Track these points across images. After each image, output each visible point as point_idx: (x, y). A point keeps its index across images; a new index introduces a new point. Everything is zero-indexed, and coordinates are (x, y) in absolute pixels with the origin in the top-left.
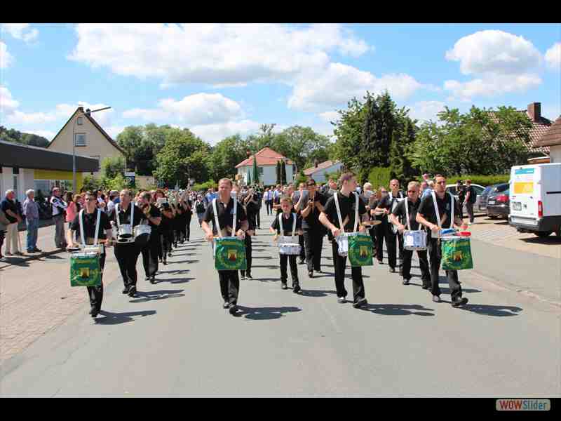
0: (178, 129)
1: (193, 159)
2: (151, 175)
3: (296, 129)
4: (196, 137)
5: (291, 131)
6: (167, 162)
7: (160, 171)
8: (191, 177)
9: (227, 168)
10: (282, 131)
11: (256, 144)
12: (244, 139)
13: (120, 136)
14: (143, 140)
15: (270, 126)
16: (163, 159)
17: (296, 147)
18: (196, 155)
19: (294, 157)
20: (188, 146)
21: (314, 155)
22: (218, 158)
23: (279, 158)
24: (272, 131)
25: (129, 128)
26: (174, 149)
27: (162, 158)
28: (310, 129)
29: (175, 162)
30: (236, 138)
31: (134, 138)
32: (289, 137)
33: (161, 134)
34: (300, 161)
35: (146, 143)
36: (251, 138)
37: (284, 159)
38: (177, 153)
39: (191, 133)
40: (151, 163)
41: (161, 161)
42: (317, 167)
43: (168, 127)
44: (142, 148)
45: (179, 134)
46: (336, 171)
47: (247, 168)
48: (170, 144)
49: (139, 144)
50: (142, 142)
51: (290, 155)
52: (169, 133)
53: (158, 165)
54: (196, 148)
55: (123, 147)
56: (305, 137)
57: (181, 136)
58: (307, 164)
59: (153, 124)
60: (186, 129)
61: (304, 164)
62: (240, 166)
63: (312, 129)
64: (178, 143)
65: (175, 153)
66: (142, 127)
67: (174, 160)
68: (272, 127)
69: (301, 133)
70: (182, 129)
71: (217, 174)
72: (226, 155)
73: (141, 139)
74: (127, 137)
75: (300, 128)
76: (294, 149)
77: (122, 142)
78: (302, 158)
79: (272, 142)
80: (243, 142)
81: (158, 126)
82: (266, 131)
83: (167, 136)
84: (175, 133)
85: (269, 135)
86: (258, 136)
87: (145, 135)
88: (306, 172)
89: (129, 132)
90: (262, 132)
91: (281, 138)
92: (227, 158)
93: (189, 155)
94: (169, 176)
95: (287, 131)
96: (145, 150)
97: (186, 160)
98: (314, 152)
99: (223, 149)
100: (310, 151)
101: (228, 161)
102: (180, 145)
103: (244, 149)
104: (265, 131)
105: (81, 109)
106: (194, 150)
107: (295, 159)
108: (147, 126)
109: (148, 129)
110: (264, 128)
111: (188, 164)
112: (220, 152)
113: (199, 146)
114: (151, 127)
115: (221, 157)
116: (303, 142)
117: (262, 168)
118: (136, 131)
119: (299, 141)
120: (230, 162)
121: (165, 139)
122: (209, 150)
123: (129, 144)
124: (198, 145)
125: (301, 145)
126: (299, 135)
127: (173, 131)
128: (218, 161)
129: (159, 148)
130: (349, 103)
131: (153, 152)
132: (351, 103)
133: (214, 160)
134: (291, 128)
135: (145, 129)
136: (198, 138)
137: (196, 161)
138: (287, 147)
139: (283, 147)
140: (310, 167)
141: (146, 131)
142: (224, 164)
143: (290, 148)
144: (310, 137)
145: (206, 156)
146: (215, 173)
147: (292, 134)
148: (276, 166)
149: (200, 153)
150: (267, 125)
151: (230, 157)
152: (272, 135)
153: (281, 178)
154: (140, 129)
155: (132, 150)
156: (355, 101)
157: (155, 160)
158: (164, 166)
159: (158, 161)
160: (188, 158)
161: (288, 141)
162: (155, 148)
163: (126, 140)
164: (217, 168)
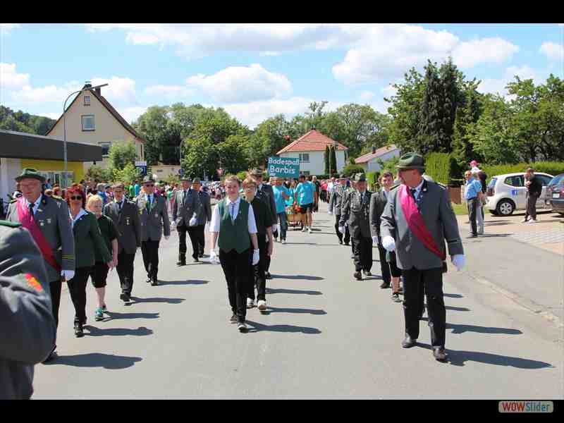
0: (211, 109)
1: (227, 145)
2: (179, 164)
3: (351, 108)
4: (232, 118)
5: (346, 109)
6: (197, 148)
7: (190, 159)
8: (225, 165)
10: (334, 110)
11: (303, 125)
12: (289, 120)
13: (142, 118)
14: (168, 123)
15: (321, 104)
16: (193, 145)
17: (351, 129)
18: (230, 140)
19: (349, 141)
20: (222, 129)
21: (374, 138)
22: (258, 142)
23: (329, 142)
24: (322, 110)
25: (153, 108)
26: (205, 132)
27: (192, 143)
28: (369, 107)
29: (206, 148)
30: (280, 119)
31: (158, 120)
32: (343, 118)
33: (189, 115)
34: (357, 146)
35: (172, 126)
36: (298, 119)
37: (334, 143)
38: (209, 137)
39: (226, 115)
40: (178, 150)
41: (189, 147)
42: (374, 153)
43: (199, 107)
44: (168, 132)
45: (210, 114)
46: (392, 157)
48: (200, 127)
49: (165, 128)
50: (167, 125)
51: (344, 139)
52: (200, 114)
53: (187, 152)
54: (232, 132)
55: (145, 130)
56: (362, 116)
57: (213, 117)
58: (365, 149)
59: (182, 103)
60: (220, 110)
61: (361, 149)
62: (282, 153)
63: (371, 107)
64: (210, 125)
65: (207, 138)
66: (167, 107)
67: (205, 146)
68: (323, 105)
69: (358, 112)
70: (215, 109)
72: (268, 139)
73: (165, 122)
74: (150, 118)
75: (356, 106)
76: (349, 130)
77: (144, 125)
78: (359, 142)
79: (323, 122)
80: (288, 124)
81: (187, 106)
82: (316, 111)
83: (196, 117)
84: (206, 114)
85: (320, 115)
86: (306, 116)
87: (170, 115)
88: (357, 161)
89: (152, 113)
90: (311, 112)
91: (334, 118)
92: (268, 143)
93: (223, 140)
94: (200, 165)
95: (341, 109)
96: (171, 134)
97: (220, 146)
98: (372, 137)
99: (265, 132)
100: (370, 134)
101: (270, 146)
102: (212, 128)
103: (289, 132)
104: (314, 111)
105: (88, 86)
106: (231, 134)
108: (174, 106)
109: (175, 110)
110: (313, 107)
111: (221, 152)
112: (261, 136)
113: (235, 130)
114: (178, 108)
115: (263, 141)
116: (360, 123)
117: (308, 155)
118: (161, 112)
119: (356, 121)
120: (273, 148)
121: (196, 121)
122: (247, 132)
123: (153, 128)
124: (233, 127)
125: (358, 126)
126: (356, 114)
127: (206, 111)
128: (258, 146)
129: (187, 132)
130: (406, 75)
131: (181, 137)
132: (409, 74)
133: (254, 145)
134: (347, 106)
135: (171, 110)
136: (234, 121)
137: (232, 147)
138: (342, 130)
139: (336, 130)
140: (366, 153)
141: (173, 112)
142: (264, 150)
143: (344, 130)
144: (368, 117)
145: (243, 142)
146: (254, 161)
147: (347, 113)
148: (324, 152)
149: (235, 138)
150: (317, 103)
151: (272, 142)
152: (323, 115)
153: (330, 167)
154: (165, 109)
155: (156, 134)
156: (413, 72)
157: (183, 146)
158: (194, 153)
159: (186, 148)
160: (221, 143)
161: (343, 121)
162: (183, 131)
163: (149, 122)
164: (257, 154)
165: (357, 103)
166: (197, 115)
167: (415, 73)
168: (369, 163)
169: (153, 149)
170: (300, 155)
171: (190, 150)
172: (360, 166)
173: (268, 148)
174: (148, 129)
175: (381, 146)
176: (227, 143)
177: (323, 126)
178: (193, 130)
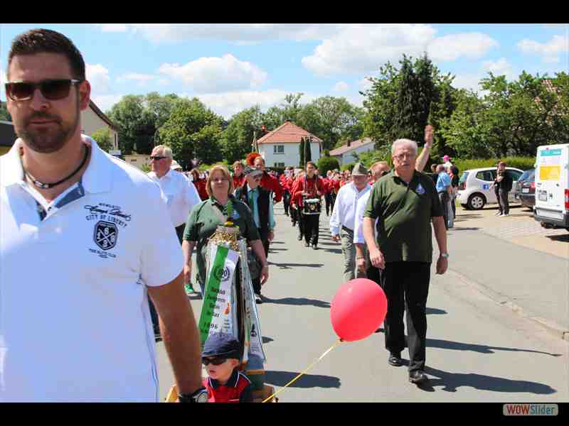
0: (186, 100)
1: (202, 135)
3: (327, 100)
4: (207, 109)
5: (322, 102)
6: (172, 138)
8: (199, 155)
9: (243, 146)
10: (310, 103)
11: (279, 117)
12: (265, 111)
13: (116, 107)
14: (143, 111)
15: (296, 96)
16: (167, 135)
17: (327, 121)
18: (205, 130)
19: (324, 134)
20: (196, 120)
21: (349, 131)
22: (232, 134)
23: (304, 134)
24: (299, 102)
25: (128, 97)
26: (179, 122)
27: (167, 133)
28: (344, 100)
29: (181, 138)
30: (255, 110)
31: (133, 110)
32: (319, 110)
33: (165, 105)
34: (333, 139)
35: (147, 115)
36: (274, 110)
37: (309, 135)
38: (184, 127)
39: (201, 105)
40: (153, 139)
41: (164, 136)
42: (349, 145)
43: (174, 97)
44: (142, 122)
45: (187, 105)
46: (367, 150)
47: (265, 146)
48: (175, 117)
49: (140, 117)
50: (142, 115)
51: (319, 131)
52: (175, 104)
54: (206, 122)
55: (119, 119)
56: (338, 109)
57: (189, 107)
58: (340, 142)
59: (157, 93)
60: (196, 100)
61: (336, 142)
63: (347, 100)
64: (185, 115)
65: (181, 128)
66: (142, 96)
67: (180, 136)
68: (299, 97)
69: (334, 105)
70: (190, 99)
71: (232, 153)
72: (243, 130)
73: (140, 111)
74: (124, 107)
75: (332, 98)
76: (324, 122)
77: (118, 114)
78: (334, 134)
79: (298, 115)
80: (264, 115)
82: (292, 102)
83: (172, 107)
84: (182, 103)
85: (295, 107)
86: (282, 108)
87: (145, 106)
88: (332, 153)
89: (126, 102)
90: (286, 103)
91: (309, 111)
92: (243, 134)
93: (198, 131)
95: (316, 102)
96: (146, 123)
97: (195, 137)
98: (347, 129)
99: (240, 123)
100: (345, 127)
101: (244, 137)
102: (187, 118)
103: (265, 124)
104: (290, 102)
106: (205, 124)
107: (326, 135)
108: (149, 95)
109: (150, 99)
110: (289, 99)
111: (195, 142)
112: (236, 127)
113: (210, 120)
114: (153, 97)
115: (236, 132)
116: (336, 115)
117: (283, 146)
118: (136, 102)
119: (332, 113)
121: (171, 111)
122: (223, 124)
123: (128, 117)
124: (208, 118)
125: (333, 119)
126: (332, 106)
127: (180, 101)
128: (232, 138)
129: (163, 121)
130: (381, 69)
131: (156, 126)
132: (385, 68)
133: (229, 136)
134: (323, 99)
135: (146, 99)
136: (209, 111)
137: (206, 138)
138: (317, 122)
139: (311, 122)
140: (341, 145)
141: (147, 101)
142: (239, 141)
143: (319, 122)
144: (344, 110)
145: (218, 132)
146: (229, 152)
147: (323, 105)
148: (299, 144)
149: (211, 128)
150: (293, 94)
151: (247, 133)
152: (298, 106)
153: (305, 159)
154: (140, 98)
155: (131, 123)
156: (389, 66)
157: (157, 136)
158: (168, 143)
159: (161, 137)
160: (196, 133)
161: (319, 114)
162: (158, 121)
163: (124, 111)
164: (232, 145)
165: (333, 96)
166: (173, 105)
167: (391, 67)
168: (344, 156)
169: (127, 138)
170: (275, 147)
171: (165, 140)
172: (335, 158)
173: (243, 139)
174: (122, 118)
175: (355, 139)
176: (201, 133)
177: (299, 118)
178: (168, 119)
